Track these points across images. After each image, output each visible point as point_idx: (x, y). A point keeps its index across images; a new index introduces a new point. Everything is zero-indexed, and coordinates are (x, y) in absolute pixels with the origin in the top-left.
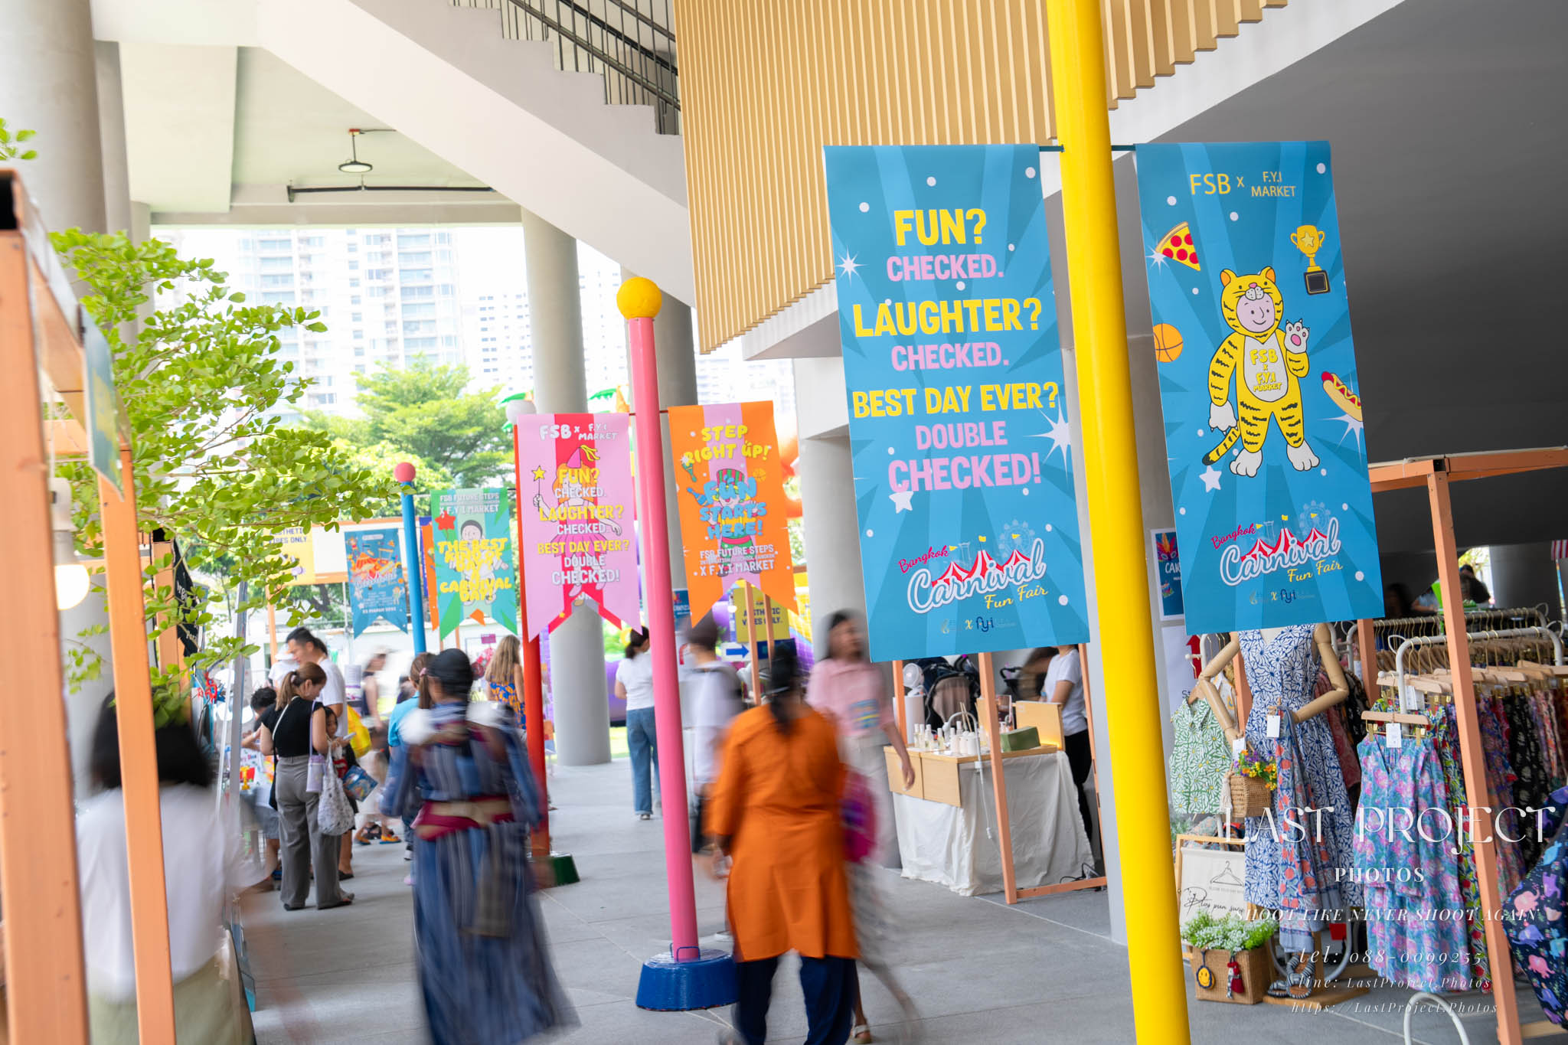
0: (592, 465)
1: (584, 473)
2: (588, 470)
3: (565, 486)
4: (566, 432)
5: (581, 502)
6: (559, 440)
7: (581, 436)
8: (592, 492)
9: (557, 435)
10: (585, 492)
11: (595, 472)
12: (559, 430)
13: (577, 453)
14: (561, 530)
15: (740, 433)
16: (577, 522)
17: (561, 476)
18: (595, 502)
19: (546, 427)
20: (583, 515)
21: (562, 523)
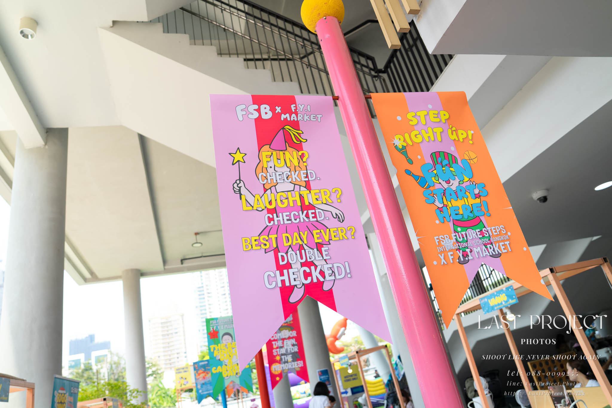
0: (298, 147)
1: (292, 156)
2: (295, 153)
3: (271, 171)
4: (266, 113)
5: (291, 187)
6: (259, 121)
7: (283, 117)
8: (303, 176)
9: (256, 115)
10: (294, 176)
11: (303, 156)
12: (258, 110)
13: (280, 135)
14: (270, 220)
15: (443, 119)
16: (288, 209)
17: (265, 160)
18: (308, 186)
19: (243, 107)
20: (295, 202)
21: (270, 211)
